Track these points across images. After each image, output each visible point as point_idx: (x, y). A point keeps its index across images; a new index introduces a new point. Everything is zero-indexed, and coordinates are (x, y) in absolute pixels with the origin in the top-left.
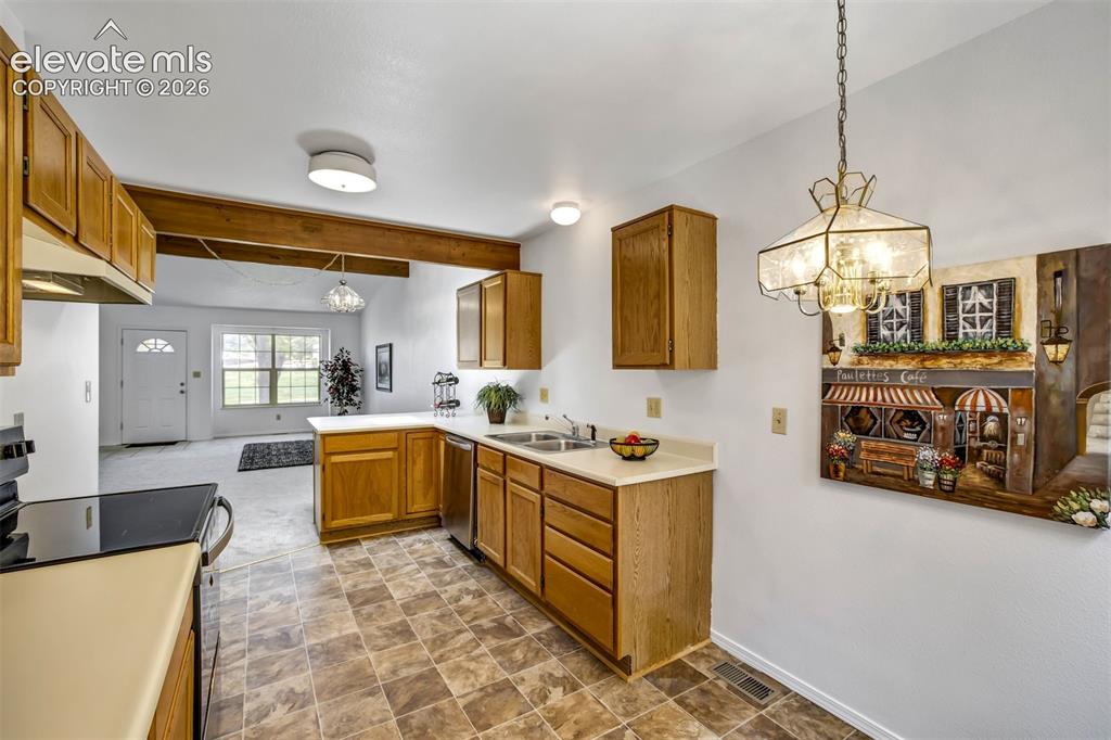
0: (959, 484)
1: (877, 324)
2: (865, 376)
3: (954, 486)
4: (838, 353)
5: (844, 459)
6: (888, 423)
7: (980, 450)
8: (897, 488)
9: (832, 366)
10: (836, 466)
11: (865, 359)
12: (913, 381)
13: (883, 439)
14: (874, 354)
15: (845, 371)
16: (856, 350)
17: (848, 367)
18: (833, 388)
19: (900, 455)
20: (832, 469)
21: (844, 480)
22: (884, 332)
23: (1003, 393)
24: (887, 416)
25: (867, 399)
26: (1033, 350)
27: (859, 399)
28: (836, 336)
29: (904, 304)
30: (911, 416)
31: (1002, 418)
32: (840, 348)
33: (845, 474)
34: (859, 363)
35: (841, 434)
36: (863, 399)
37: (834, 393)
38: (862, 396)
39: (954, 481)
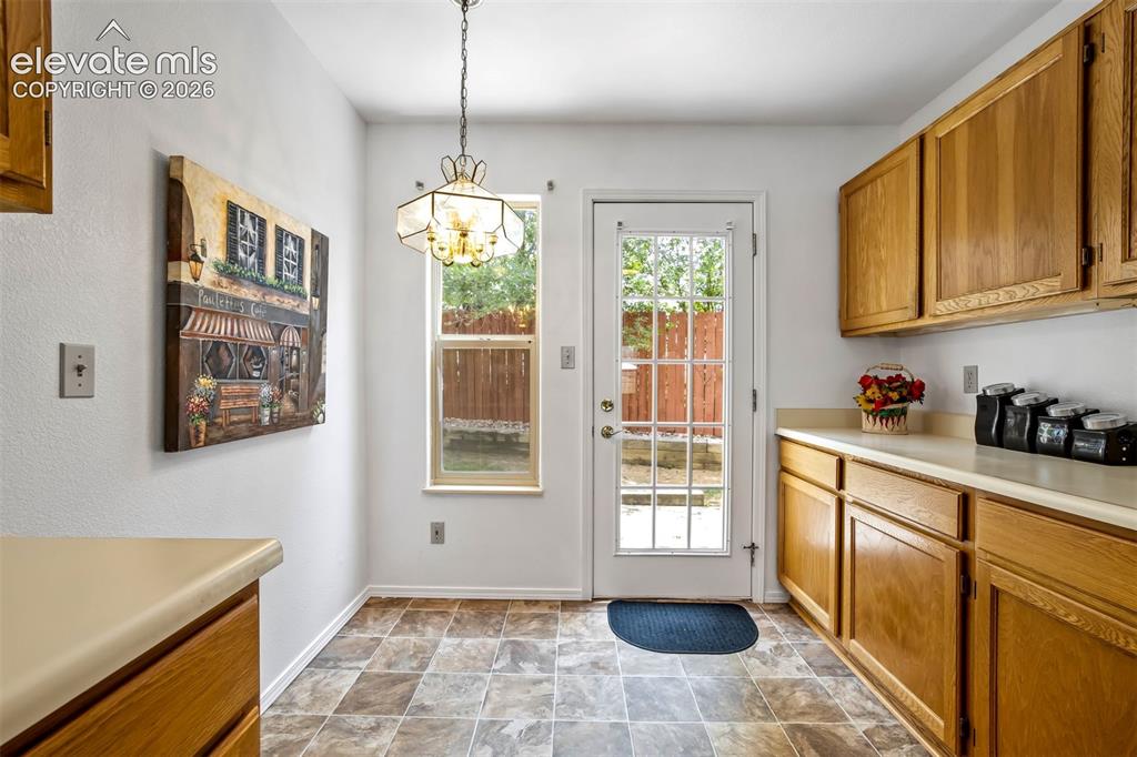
0: (281, 414)
1: (236, 242)
2: (224, 303)
3: (278, 418)
4: (199, 265)
5: (204, 415)
6: (242, 361)
7: (288, 380)
8: (246, 434)
9: (192, 282)
10: (197, 427)
11: (225, 281)
12: (258, 315)
13: (238, 381)
14: (234, 277)
15: (208, 292)
16: (216, 266)
17: (210, 287)
18: (194, 313)
19: (248, 396)
20: (192, 431)
21: (205, 445)
22: (241, 254)
23: (298, 329)
24: (241, 353)
25: (226, 333)
26: (309, 297)
27: (219, 333)
28: (197, 241)
29: (254, 229)
30: (257, 352)
31: (298, 349)
32: (203, 258)
33: (206, 436)
34: (219, 285)
35: (202, 380)
36: (222, 332)
37: (194, 324)
38: (222, 328)
39: (279, 413)
